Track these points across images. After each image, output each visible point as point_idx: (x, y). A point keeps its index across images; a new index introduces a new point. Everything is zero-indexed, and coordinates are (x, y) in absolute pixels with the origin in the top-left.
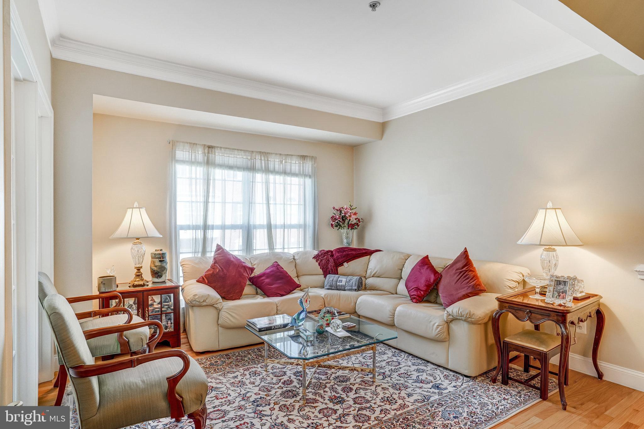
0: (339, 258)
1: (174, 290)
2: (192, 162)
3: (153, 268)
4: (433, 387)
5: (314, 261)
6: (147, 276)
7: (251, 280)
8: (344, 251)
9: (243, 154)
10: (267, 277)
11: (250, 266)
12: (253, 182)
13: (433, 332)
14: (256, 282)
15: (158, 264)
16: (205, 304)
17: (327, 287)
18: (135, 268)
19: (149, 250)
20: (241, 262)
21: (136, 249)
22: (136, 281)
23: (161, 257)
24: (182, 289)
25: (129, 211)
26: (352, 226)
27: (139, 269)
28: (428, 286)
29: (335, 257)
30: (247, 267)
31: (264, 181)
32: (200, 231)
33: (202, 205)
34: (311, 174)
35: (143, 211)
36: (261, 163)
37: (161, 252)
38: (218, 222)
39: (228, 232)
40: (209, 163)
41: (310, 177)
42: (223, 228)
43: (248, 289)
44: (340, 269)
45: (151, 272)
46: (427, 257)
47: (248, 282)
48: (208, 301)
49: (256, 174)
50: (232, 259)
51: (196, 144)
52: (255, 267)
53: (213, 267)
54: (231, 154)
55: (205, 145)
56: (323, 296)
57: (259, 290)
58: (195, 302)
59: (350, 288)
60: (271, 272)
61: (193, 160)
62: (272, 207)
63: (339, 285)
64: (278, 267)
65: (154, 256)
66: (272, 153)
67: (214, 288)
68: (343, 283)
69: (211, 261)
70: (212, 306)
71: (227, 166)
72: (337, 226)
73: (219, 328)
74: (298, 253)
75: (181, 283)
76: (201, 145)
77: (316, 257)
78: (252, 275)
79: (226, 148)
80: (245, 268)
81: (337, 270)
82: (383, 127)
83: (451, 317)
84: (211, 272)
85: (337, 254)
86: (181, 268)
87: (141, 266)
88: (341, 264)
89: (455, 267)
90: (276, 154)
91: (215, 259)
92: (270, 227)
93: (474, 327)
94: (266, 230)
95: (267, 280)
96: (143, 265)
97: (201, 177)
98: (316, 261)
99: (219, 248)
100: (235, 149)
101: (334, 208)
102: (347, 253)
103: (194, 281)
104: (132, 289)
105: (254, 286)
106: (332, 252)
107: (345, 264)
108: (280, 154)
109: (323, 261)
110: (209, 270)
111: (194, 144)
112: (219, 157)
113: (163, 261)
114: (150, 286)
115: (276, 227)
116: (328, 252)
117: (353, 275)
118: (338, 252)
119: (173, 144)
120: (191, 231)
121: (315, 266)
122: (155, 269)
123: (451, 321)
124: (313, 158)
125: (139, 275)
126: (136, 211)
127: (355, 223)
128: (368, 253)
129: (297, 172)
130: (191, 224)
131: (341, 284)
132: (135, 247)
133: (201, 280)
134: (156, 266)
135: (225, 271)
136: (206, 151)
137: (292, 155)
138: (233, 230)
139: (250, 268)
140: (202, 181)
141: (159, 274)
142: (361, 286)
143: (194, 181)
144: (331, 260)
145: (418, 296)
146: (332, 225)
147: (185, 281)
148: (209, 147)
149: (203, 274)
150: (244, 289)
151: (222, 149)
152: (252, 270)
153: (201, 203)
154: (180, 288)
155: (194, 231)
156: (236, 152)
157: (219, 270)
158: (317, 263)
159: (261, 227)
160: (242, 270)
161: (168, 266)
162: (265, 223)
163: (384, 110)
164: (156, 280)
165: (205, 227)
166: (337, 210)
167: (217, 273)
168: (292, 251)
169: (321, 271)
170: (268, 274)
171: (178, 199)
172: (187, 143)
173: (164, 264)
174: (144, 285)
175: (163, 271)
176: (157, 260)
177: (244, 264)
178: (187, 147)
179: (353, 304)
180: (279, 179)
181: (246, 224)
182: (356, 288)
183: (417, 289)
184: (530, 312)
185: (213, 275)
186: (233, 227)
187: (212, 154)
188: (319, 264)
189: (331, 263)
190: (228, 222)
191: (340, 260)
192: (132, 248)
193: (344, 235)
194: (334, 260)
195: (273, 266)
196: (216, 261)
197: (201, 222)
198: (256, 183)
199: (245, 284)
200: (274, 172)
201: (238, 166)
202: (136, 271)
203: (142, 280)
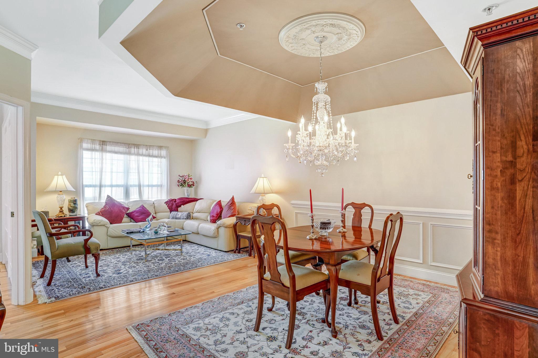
0: (179, 203)
1: (82, 218)
2: (92, 150)
3: (70, 207)
4: (207, 255)
5: (165, 204)
6: (66, 211)
7: (127, 214)
8: (182, 199)
9: (123, 145)
10: (137, 213)
11: (127, 207)
12: (129, 160)
13: (211, 234)
14: (130, 215)
15: (72, 205)
16: (100, 224)
17: (171, 218)
18: (59, 207)
19: (67, 198)
20: (121, 204)
21: (60, 197)
22: (60, 214)
23: (75, 202)
24: (87, 219)
25: (56, 177)
26: (190, 186)
27: (61, 208)
28: (217, 215)
29: (177, 202)
30: (125, 207)
31: (136, 160)
32: (97, 188)
33: (99, 174)
34: (165, 156)
35: (64, 177)
36: (135, 151)
37: (75, 199)
38: (108, 183)
39: (113, 188)
40: (102, 150)
41: (165, 158)
42: (112, 186)
43: (126, 219)
44: (179, 209)
45: (69, 210)
46: (220, 201)
47: (125, 216)
48: (102, 223)
49: (132, 156)
50: (116, 203)
51: (95, 140)
52: (130, 207)
53: (105, 207)
54: (116, 145)
55: (100, 141)
56: (167, 222)
57: (132, 220)
58: (94, 223)
59: (183, 218)
60: (139, 210)
61: (93, 148)
62: (141, 174)
63: (177, 217)
64: (143, 207)
65: (70, 201)
66: (141, 145)
67: (106, 218)
68: (180, 216)
69: (104, 204)
70: (104, 225)
71: (114, 152)
72: (181, 186)
73: (108, 237)
74: (156, 201)
75: (86, 215)
76: (98, 140)
77: (166, 203)
78: (128, 212)
79: (113, 142)
80: (124, 208)
81: (178, 209)
82: (206, 131)
83: (218, 226)
84: (104, 209)
85: (179, 201)
86: (86, 209)
87: (63, 206)
88: (180, 206)
89: (228, 205)
90: (144, 145)
91: (106, 202)
92: (140, 186)
93: (226, 229)
94: (137, 188)
95: (136, 214)
96: (64, 206)
97: (98, 158)
98: (166, 205)
99: (108, 197)
100: (119, 143)
101: (179, 175)
102: (184, 200)
103: (94, 214)
104: (57, 218)
105: (129, 218)
106: (176, 200)
107: (182, 206)
108: (146, 145)
109: (170, 204)
110: (102, 209)
111: (94, 140)
112: (109, 148)
113: (76, 204)
114: (68, 216)
115: (144, 186)
116: (173, 200)
117: (185, 212)
118: (179, 200)
119: (81, 140)
120: (92, 188)
121: (166, 207)
122: (71, 208)
123: (218, 228)
124: (167, 148)
125: (61, 211)
126: (60, 177)
127: (192, 184)
128: (195, 200)
129: (157, 155)
130: (92, 184)
131: (178, 216)
132: (59, 196)
133: (98, 213)
134: (71, 207)
135: (112, 209)
136: (101, 143)
137: (153, 146)
138: (117, 188)
139: (126, 208)
140: (98, 160)
141: (73, 211)
142: (189, 217)
143: (93, 160)
144: (174, 204)
145: (213, 220)
146: (178, 185)
147: (88, 215)
148: (103, 142)
149: (99, 211)
150: (123, 219)
151: (111, 143)
152: (128, 209)
153: (98, 172)
154: (86, 217)
155: (94, 188)
156: (119, 144)
157: (108, 208)
158: (167, 206)
159: (135, 186)
160: (122, 209)
161: (78, 207)
162: (137, 184)
163: (206, 123)
164: (71, 214)
165: (101, 186)
166: (181, 177)
167: (107, 210)
168: (153, 200)
169: (169, 210)
170: (137, 211)
171: (84, 170)
172: (90, 139)
173: (76, 206)
174: (65, 216)
175: (76, 209)
176: (72, 203)
177: (123, 206)
178: (90, 141)
179: (182, 225)
180: (146, 159)
181: (126, 184)
182: (186, 218)
183: (213, 216)
184: (245, 220)
185: (105, 211)
186: (117, 186)
187: (105, 145)
188: (168, 206)
189: (174, 206)
190: (114, 183)
191: (179, 204)
192: (57, 197)
193: (186, 191)
194: (176, 204)
195: (140, 207)
196: (106, 203)
197: (98, 183)
198: (131, 161)
199: (124, 216)
200: (142, 155)
201: (121, 152)
202: (60, 209)
203: (63, 214)
